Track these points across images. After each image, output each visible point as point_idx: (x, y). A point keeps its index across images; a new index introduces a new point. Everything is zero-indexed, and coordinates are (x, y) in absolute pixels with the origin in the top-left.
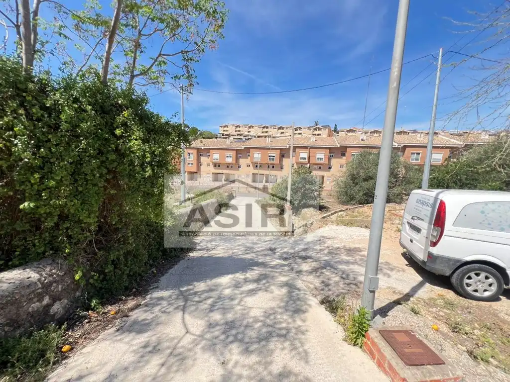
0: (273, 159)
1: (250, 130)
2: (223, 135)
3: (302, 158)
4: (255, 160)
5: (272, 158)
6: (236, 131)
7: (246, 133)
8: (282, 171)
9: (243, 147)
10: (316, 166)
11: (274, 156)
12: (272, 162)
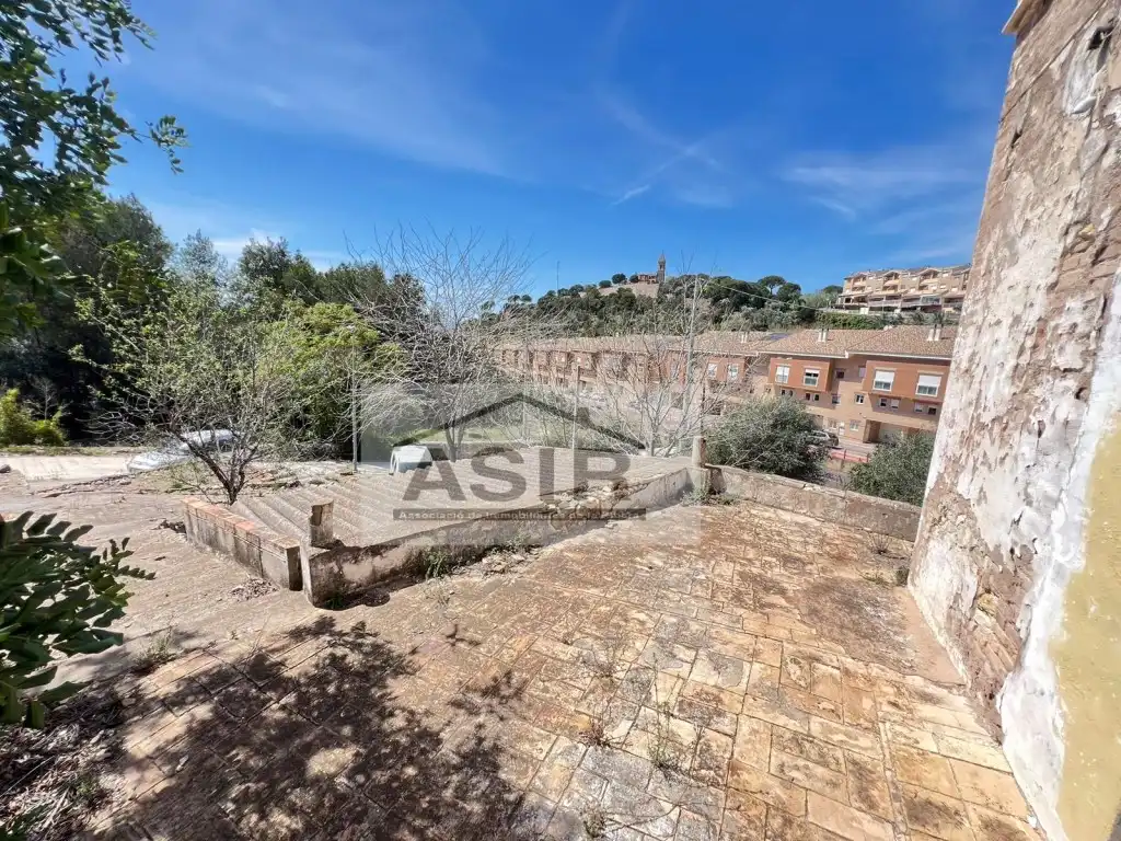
0: (814, 382)
1: (925, 282)
2: (848, 300)
3: (878, 384)
4: (779, 381)
5: (812, 377)
6: (885, 288)
7: (913, 292)
8: (834, 408)
9: (757, 353)
10: (919, 407)
11: (816, 375)
12: (810, 386)
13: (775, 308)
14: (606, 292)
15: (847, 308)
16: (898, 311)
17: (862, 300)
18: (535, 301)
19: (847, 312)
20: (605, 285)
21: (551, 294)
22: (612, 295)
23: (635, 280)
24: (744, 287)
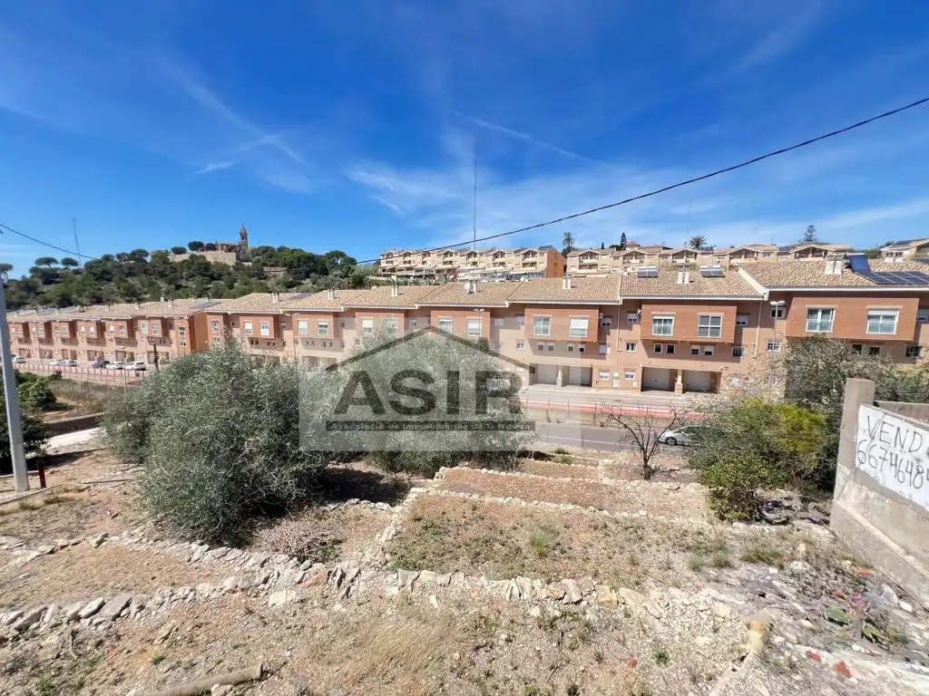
1: (425, 259)
2: (384, 271)
5: (323, 328)
6: (405, 262)
7: (420, 266)
11: (326, 326)
12: (323, 336)
13: (336, 276)
14: (179, 258)
15: (385, 276)
16: (412, 278)
17: (393, 270)
18: (82, 266)
19: (384, 279)
20: (179, 251)
21: (107, 258)
22: (184, 261)
23: (212, 247)
24: (311, 258)
